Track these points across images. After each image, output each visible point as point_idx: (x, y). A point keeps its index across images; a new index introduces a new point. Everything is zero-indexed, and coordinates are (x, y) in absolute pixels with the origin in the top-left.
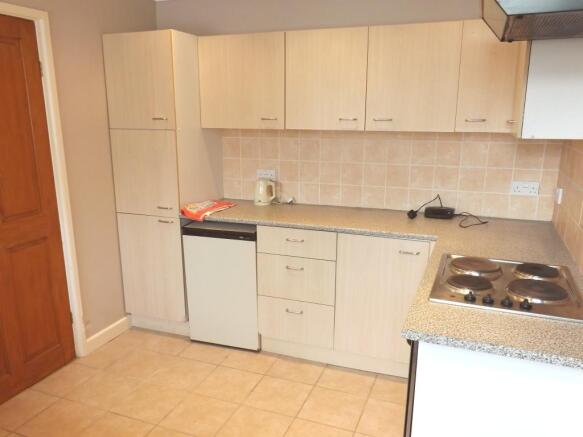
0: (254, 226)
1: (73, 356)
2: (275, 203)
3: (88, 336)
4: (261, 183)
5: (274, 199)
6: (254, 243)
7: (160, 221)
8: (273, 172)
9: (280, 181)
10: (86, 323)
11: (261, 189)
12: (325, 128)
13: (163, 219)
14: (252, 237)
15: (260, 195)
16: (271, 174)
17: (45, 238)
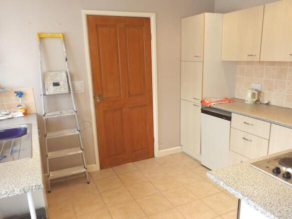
0: (230, 113)
1: (153, 156)
2: (257, 102)
3: (159, 150)
4: (250, 91)
5: (257, 101)
6: (229, 122)
7: (194, 105)
8: (260, 86)
9: (263, 91)
10: (160, 144)
11: (249, 95)
12: (278, 61)
13: (196, 104)
14: (229, 118)
15: (248, 98)
16: (258, 87)
17: (145, 105)
